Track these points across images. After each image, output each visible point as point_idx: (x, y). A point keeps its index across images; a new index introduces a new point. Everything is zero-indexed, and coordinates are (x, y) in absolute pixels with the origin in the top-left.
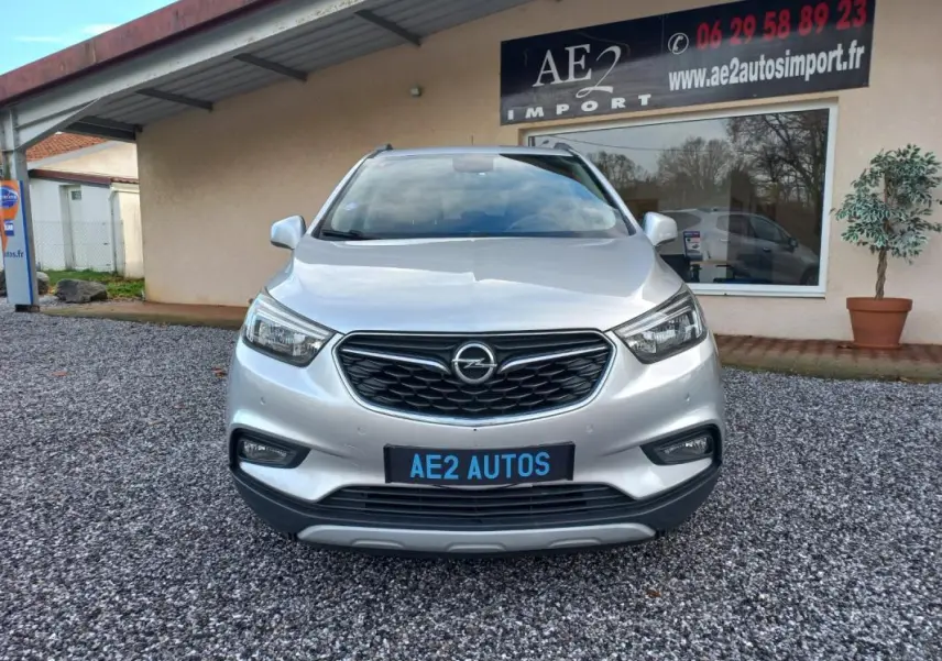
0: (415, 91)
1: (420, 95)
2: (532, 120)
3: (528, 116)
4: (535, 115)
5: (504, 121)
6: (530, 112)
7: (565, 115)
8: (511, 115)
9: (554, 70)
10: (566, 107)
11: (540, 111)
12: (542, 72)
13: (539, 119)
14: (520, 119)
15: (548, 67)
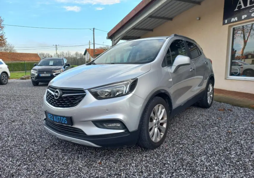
0: (198, 19)
1: (199, 19)
2: (233, 22)
3: (232, 21)
4: (234, 20)
5: (224, 24)
6: (233, 20)
7: (245, 19)
8: (226, 21)
9: (242, 4)
10: (246, 16)
11: (236, 19)
12: (238, 5)
13: (236, 21)
14: (229, 22)
15: (240, 3)
